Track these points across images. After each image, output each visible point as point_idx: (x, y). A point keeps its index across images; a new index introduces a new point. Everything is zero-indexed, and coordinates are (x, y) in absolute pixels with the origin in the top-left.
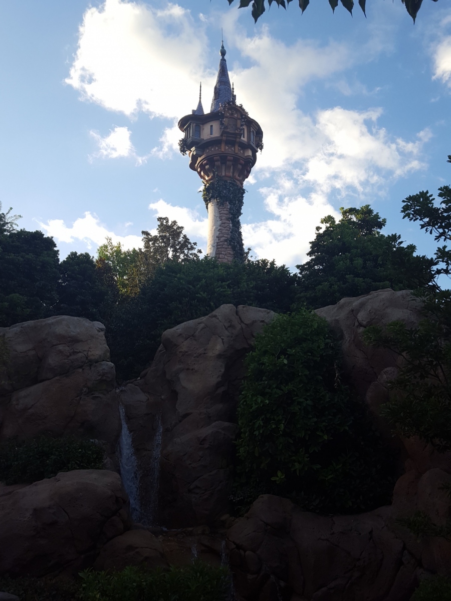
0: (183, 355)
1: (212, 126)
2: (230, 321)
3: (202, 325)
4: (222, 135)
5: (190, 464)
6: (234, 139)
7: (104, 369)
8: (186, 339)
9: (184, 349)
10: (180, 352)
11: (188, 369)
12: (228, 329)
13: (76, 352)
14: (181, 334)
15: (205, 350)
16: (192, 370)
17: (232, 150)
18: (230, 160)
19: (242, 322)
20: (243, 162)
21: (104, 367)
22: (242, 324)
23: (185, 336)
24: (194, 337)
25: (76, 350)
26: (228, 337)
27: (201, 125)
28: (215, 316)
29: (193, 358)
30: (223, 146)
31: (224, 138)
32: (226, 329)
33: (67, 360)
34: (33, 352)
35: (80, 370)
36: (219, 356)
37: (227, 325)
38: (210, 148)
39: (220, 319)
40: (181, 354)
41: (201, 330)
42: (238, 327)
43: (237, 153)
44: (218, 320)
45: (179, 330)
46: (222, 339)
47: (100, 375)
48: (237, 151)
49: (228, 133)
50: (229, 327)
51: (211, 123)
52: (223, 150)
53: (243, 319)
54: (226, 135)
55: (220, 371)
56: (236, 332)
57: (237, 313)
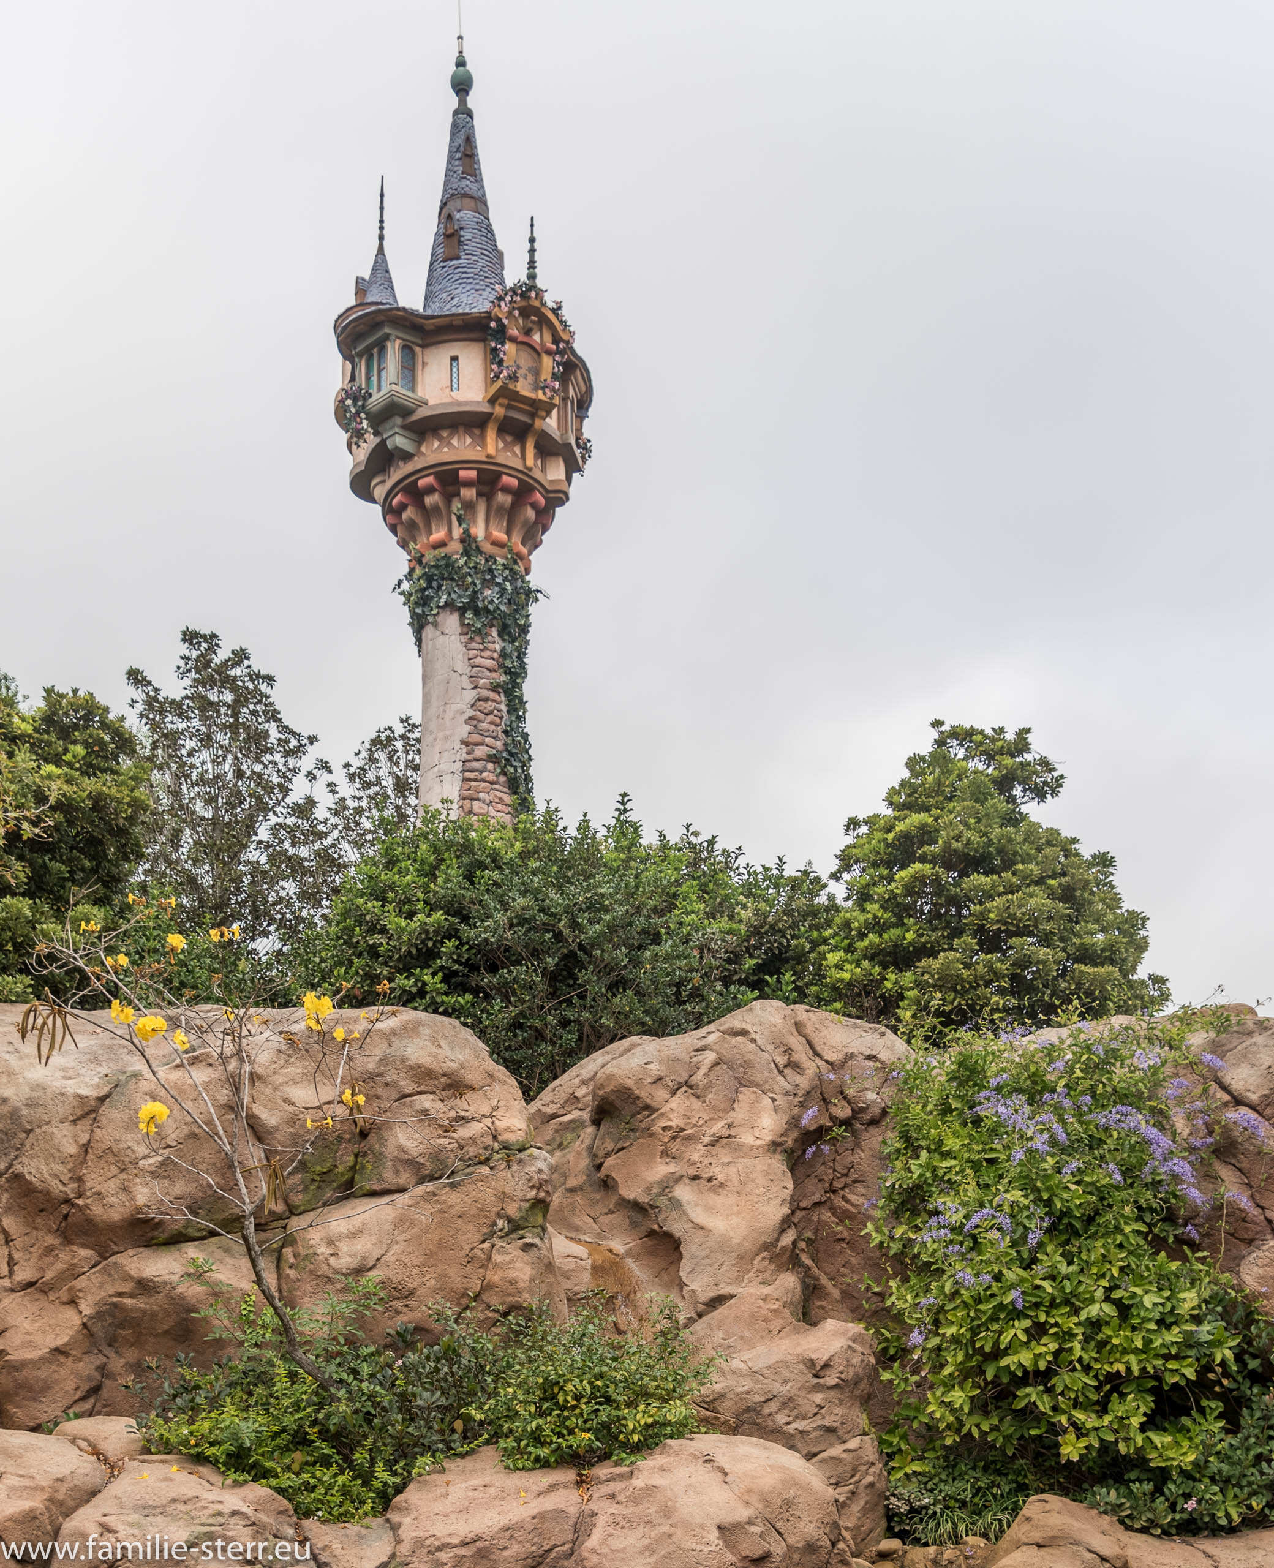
0: (674, 1138)
1: (454, 359)
2: (788, 1051)
3: (709, 1056)
4: (492, 401)
5: (788, 1423)
6: (525, 419)
7: (540, 1171)
8: (674, 1093)
9: (676, 1122)
10: (664, 1129)
11: (696, 1178)
12: (786, 1071)
13: (463, 1118)
14: (660, 1079)
15: (729, 1126)
16: (710, 1180)
17: (515, 454)
18: (506, 490)
19: (816, 1054)
20: (542, 501)
21: (541, 1165)
22: (818, 1061)
23: (670, 1084)
24: (691, 1087)
25: (463, 1114)
26: (787, 1094)
27: (418, 350)
28: (743, 1033)
29: (700, 1147)
30: (491, 435)
31: (499, 411)
32: (781, 1072)
33: (447, 1141)
34: (337, 1111)
35: (485, 1170)
36: (774, 1146)
37: (781, 1060)
38: (445, 434)
39: (759, 1042)
40: (669, 1134)
41: (710, 1070)
42: (811, 1067)
43: (530, 469)
44: (752, 1046)
45: (651, 1066)
46: (773, 1100)
47: (532, 1187)
48: (530, 462)
49: (515, 396)
50: (786, 1066)
51: (454, 349)
52: (491, 450)
53: (818, 1048)
54: (506, 402)
55: (785, 1188)
56: (804, 1082)
57: (799, 1027)
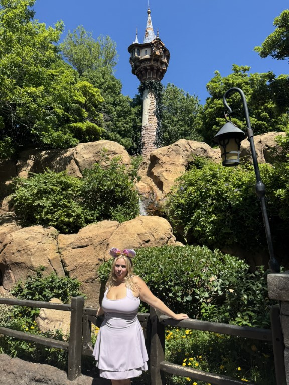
0: (163, 164)
1: (146, 50)
3: (171, 149)
4: (151, 56)
6: (158, 58)
10: (161, 162)
11: (166, 171)
15: (174, 162)
16: (169, 171)
17: (156, 64)
18: (155, 70)
20: (161, 71)
23: (163, 155)
24: (167, 155)
26: (185, 155)
27: (140, 50)
28: (177, 145)
29: (168, 165)
34: (93, 159)
36: (182, 165)
37: (184, 149)
38: (145, 62)
41: (170, 152)
42: (190, 150)
44: (179, 147)
45: (159, 152)
46: (182, 157)
48: (159, 65)
50: (185, 151)
52: (152, 63)
53: (192, 147)
54: (154, 55)
56: (188, 153)
57: (188, 144)
